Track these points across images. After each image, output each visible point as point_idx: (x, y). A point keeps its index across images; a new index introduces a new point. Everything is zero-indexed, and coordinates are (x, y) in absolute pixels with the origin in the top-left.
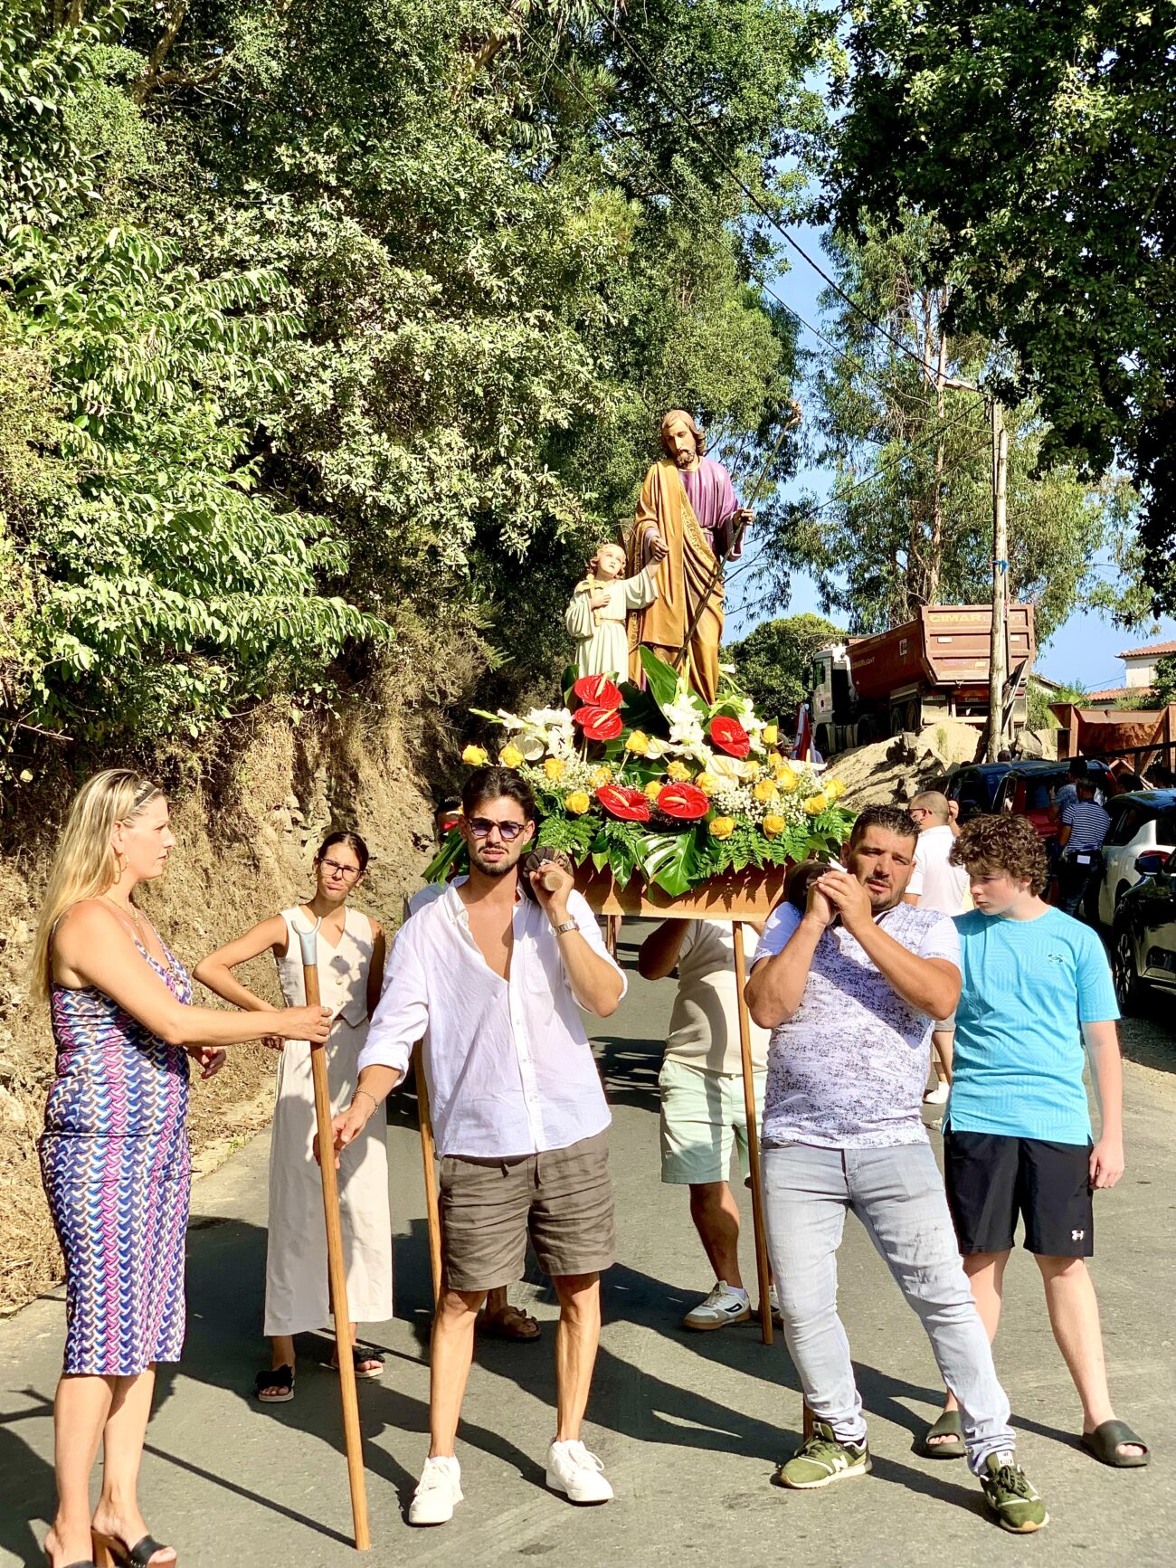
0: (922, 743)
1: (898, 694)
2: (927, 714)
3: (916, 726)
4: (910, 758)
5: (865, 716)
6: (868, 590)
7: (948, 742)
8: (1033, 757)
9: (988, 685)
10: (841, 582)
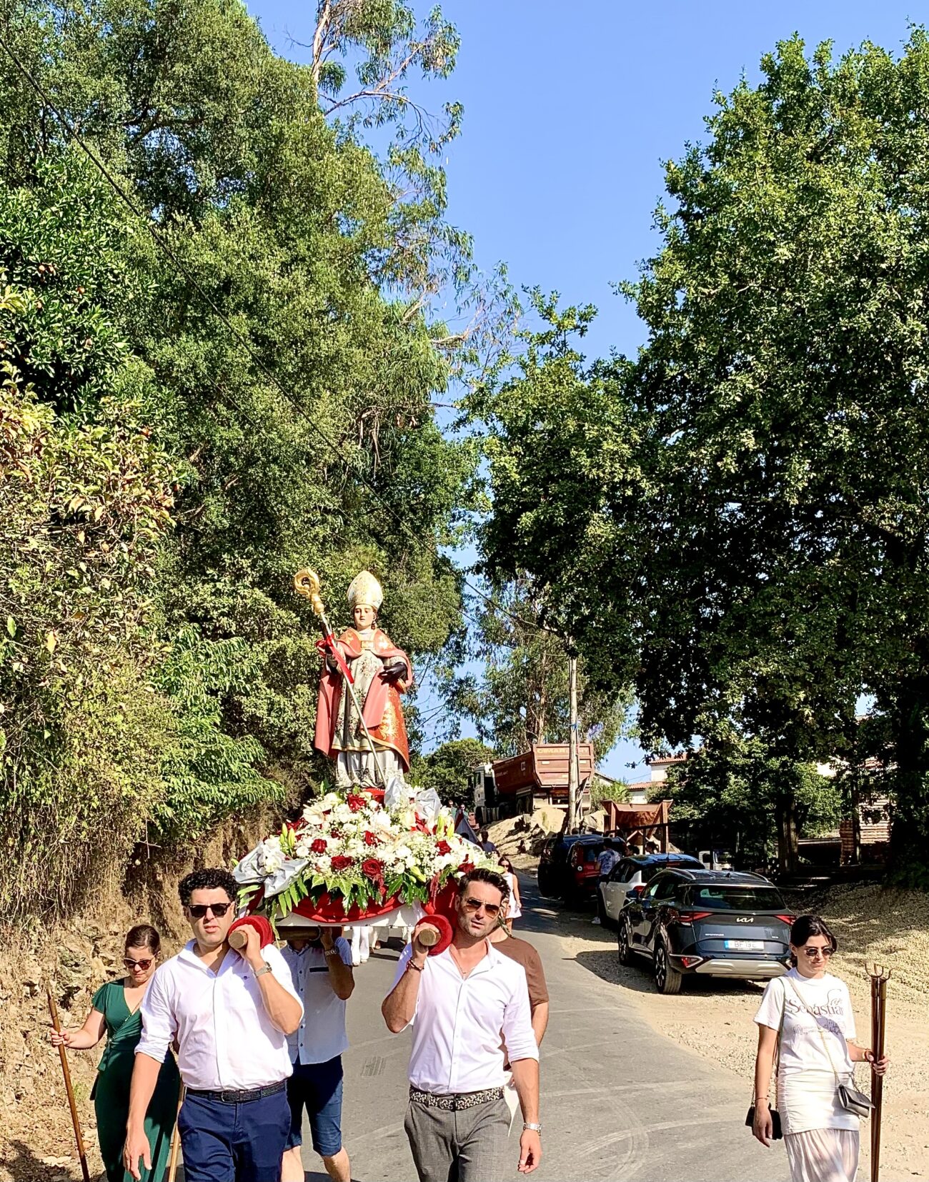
0: (534, 820)
1: (521, 792)
2: (537, 803)
3: (531, 811)
4: (527, 828)
5: (502, 804)
6: (504, 728)
7: (548, 819)
8: (593, 830)
9: (568, 789)
10: (489, 725)
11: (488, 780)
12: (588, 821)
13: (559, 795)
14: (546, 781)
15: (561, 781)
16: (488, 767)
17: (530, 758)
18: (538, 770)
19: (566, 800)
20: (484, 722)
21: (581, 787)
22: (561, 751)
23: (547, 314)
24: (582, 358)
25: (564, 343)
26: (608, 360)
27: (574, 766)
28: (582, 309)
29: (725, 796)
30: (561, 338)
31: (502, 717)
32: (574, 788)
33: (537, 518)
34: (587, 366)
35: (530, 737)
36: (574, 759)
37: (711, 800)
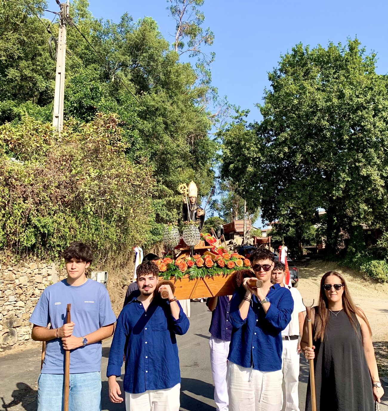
0: (234, 241)
1: (231, 233)
2: (235, 236)
3: (233, 239)
4: (232, 244)
6: (226, 215)
7: (238, 241)
8: (250, 244)
9: (243, 232)
10: (222, 213)
11: (222, 230)
12: (249, 242)
13: (241, 234)
14: (238, 230)
15: (242, 230)
16: (221, 226)
17: (233, 224)
18: (235, 227)
19: (243, 235)
20: (220, 213)
21: (247, 232)
22: (241, 222)
23: (237, 111)
24: (246, 122)
25: (242, 119)
26: (253, 123)
27: (245, 227)
28: (246, 110)
29: (288, 233)
30: (241, 118)
31: (225, 211)
32: (245, 233)
33: (234, 166)
34: (248, 124)
35: (233, 217)
36: (245, 224)
37: (284, 235)
